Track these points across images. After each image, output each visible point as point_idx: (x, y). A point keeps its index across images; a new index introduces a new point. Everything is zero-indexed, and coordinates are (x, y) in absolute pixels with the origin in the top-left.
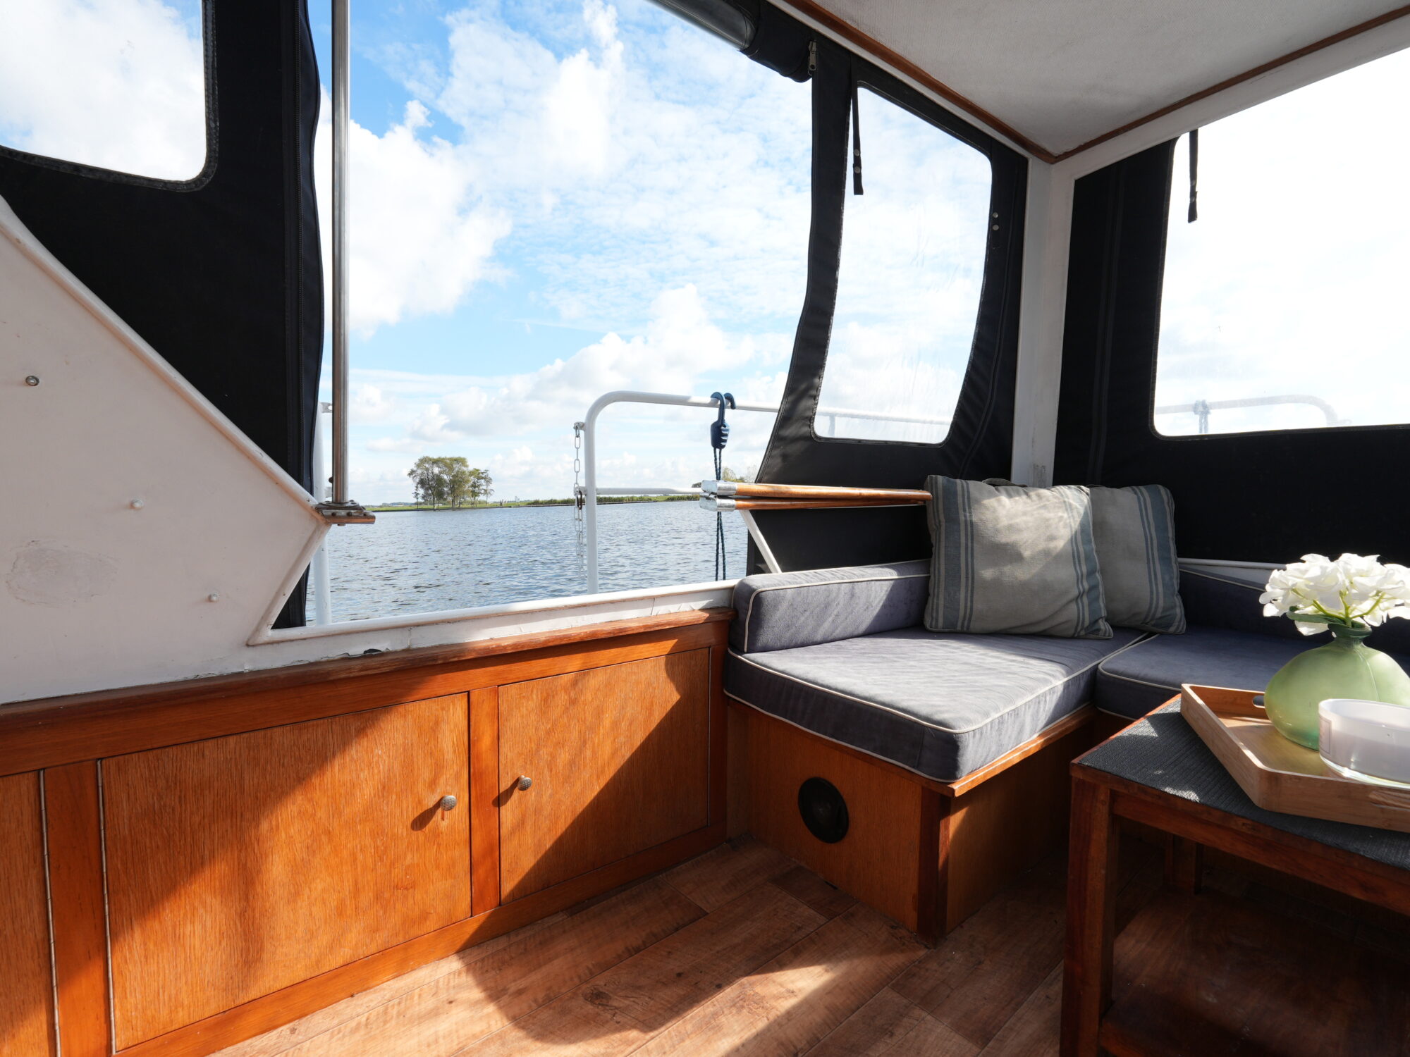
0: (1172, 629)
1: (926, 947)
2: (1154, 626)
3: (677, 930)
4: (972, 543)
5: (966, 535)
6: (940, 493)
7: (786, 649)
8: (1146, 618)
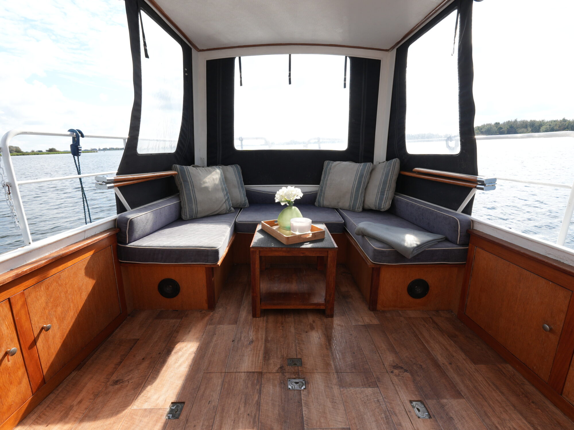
0: (246, 206)
1: (212, 312)
2: (242, 206)
3: (131, 349)
4: (194, 188)
5: (191, 186)
6: (179, 171)
7: (142, 238)
8: (240, 204)
